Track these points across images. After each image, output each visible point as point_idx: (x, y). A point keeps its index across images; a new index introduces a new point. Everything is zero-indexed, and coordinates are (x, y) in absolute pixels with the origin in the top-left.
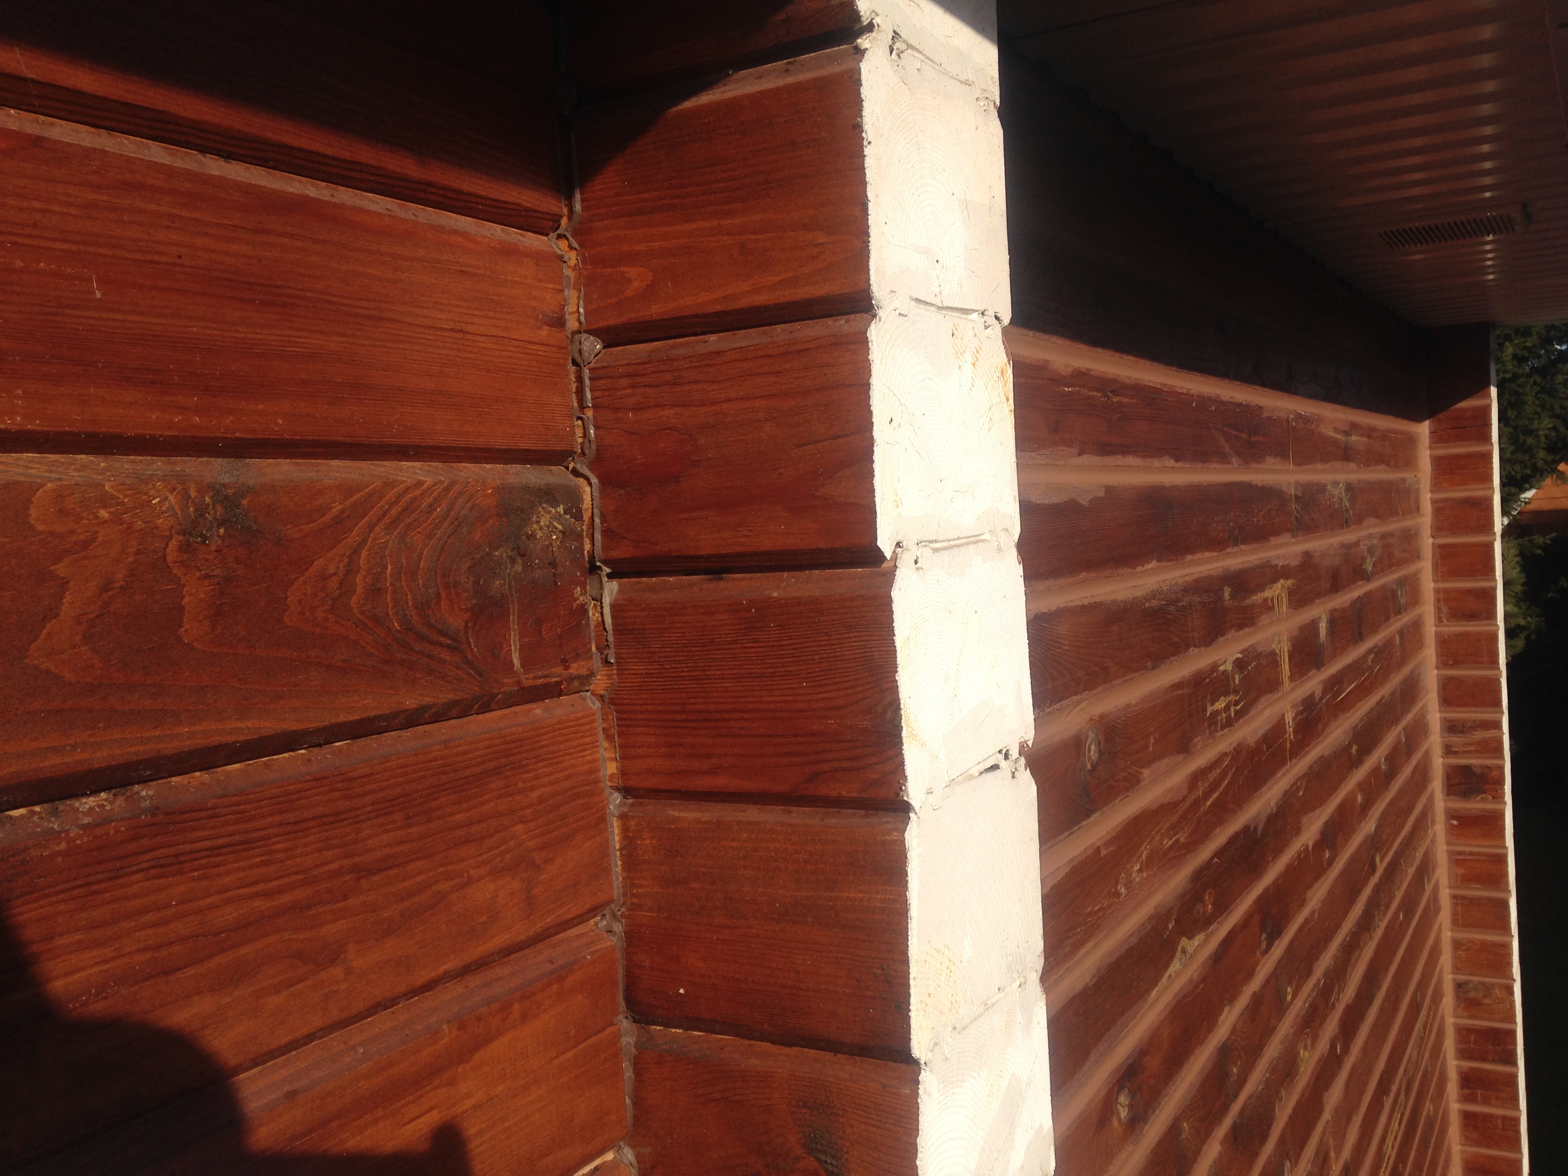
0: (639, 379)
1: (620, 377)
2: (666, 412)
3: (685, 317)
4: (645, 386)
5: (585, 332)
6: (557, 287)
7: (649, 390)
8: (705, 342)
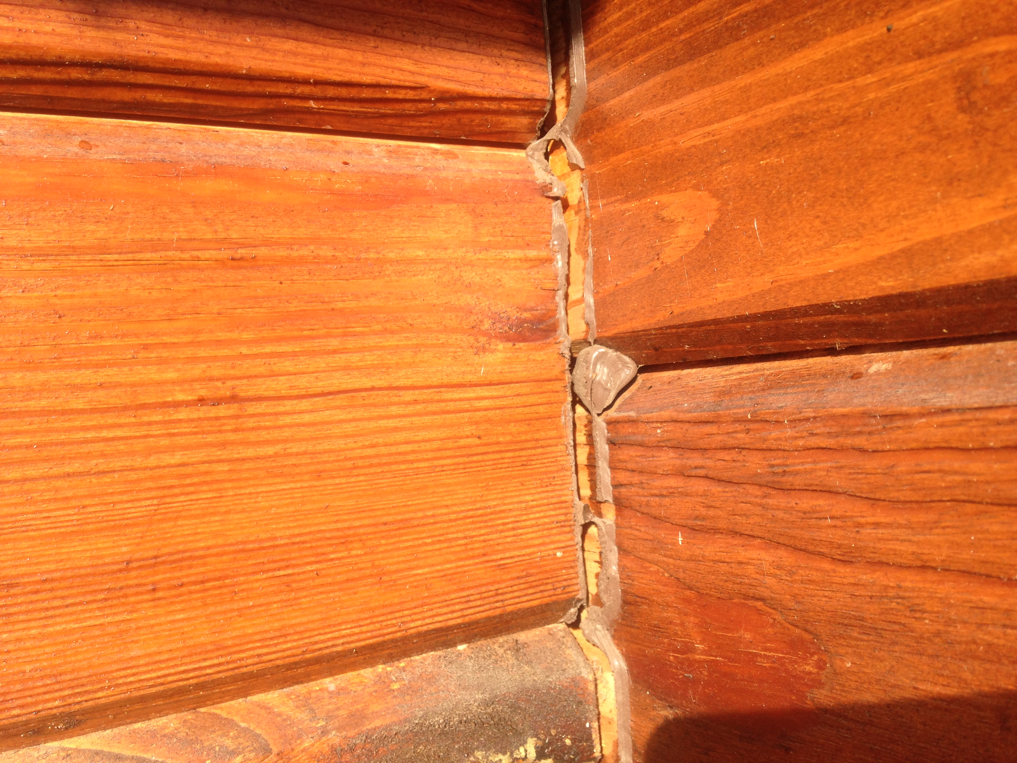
0: (696, 460)
1: (658, 446)
2: (753, 554)
3: (796, 312)
4: (706, 477)
5: (596, 342)
6: (532, 253)
7: (716, 489)
8: (856, 376)
